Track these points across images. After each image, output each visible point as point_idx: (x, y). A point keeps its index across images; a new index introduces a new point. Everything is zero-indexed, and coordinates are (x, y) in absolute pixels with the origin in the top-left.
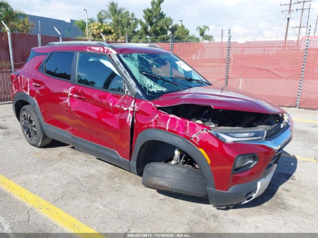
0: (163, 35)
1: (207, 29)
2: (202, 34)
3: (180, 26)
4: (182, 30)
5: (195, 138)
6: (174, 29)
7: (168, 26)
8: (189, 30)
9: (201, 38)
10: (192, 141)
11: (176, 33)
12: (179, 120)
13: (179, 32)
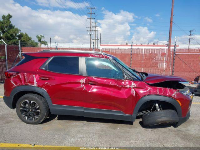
0: (13, 40)
1: (43, 38)
2: (40, 40)
3: (25, 34)
4: (26, 37)
5: (174, 96)
6: (21, 36)
7: (16, 34)
8: (31, 37)
9: (39, 43)
10: (173, 97)
11: (22, 39)
12: (163, 89)
13: (24, 38)
